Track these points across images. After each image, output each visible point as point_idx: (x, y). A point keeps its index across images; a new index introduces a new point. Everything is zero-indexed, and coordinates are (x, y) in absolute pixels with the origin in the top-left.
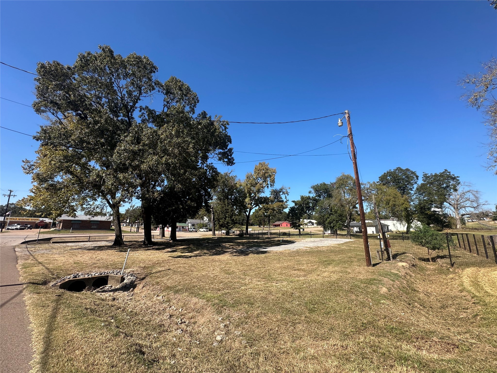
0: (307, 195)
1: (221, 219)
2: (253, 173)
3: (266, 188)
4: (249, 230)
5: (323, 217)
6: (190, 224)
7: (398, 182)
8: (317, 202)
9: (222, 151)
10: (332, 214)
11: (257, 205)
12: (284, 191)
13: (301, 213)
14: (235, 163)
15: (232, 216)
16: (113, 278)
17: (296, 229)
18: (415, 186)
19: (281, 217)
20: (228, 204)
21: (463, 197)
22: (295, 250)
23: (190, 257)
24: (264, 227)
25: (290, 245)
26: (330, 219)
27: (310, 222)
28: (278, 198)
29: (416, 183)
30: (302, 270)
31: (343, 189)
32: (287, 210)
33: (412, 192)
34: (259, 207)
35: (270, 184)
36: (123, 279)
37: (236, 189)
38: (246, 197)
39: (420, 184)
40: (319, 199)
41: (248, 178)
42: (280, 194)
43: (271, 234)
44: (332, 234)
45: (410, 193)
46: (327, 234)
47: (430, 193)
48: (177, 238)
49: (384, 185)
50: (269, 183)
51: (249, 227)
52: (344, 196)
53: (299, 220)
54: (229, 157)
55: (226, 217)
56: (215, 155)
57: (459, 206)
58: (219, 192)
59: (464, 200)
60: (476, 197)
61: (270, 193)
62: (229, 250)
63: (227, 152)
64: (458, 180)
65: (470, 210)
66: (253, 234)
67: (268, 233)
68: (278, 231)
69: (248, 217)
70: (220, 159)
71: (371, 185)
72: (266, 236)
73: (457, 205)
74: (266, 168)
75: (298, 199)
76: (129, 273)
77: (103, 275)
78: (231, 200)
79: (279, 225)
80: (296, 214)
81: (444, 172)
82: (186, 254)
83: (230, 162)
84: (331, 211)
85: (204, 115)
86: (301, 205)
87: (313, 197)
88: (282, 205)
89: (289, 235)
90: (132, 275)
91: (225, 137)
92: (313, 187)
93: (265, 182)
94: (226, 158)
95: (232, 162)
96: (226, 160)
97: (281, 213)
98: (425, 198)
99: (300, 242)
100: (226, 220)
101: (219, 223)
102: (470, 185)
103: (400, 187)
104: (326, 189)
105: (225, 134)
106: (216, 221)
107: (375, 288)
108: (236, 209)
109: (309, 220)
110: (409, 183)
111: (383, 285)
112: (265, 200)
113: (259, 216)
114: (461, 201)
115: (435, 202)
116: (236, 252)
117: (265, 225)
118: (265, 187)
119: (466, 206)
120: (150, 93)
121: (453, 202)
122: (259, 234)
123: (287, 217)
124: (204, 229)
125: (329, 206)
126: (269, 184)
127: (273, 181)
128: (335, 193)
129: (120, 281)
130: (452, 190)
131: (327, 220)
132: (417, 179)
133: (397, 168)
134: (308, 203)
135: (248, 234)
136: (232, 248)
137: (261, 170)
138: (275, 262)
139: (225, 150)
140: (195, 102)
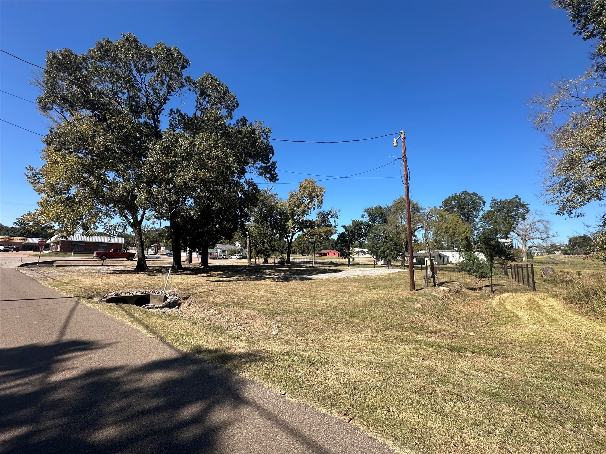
0: (359, 219)
1: (259, 244)
2: (298, 191)
3: (312, 210)
4: (291, 258)
5: (376, 245)
6: (219, 250)
7: (463, 208)
8: (370, 228)
9: (264, 165)
10: (387, 242)
11: (301, 229)
12: (332, 213)
13: (351, 240)
14: (278, 179)
15: (272, 241)
16: (155, 297)
17: (345, 258)
18: (481, 213)
19: (328, 244)
20: (267, 227)
21: (533, 227)
22: (342, 277)
23: (230, 281)
24: (307, 255)
25: (337, 273)
26: (384, 247)
27: (361, 252)
28: (325, 222)
29: (482, 209)
30: (348, 293)
31: (400, 214)
32: (335, 237)
33: (477, 220)
34: (303, 231)
35: (318, 206)
36: (166, 299)
37: (277, 210)
38: (288, 220)
39: (486, 211)
40: (373, 225)
41: (291, 197)
42: (329, 217)
43: (316, 263)
44: (385, 265)
45: (475, 221)
46: (380, 265)
47: (496, 222)
48: (209, 265)
49: (446, 210)
50: (316, 203)
51: (290, 255)
52: (401, 222)
53: (349, 248)
54: (272, 172)
55: (264, 242)
56: (256, 170)
57: (527, 237)
58: (257, 213)
59: (533, 230)
60: (546, 228)
61: (317, 216)
62: (271, 276)
63: (269, 166)
64: (528, 208)
65: (537, 242)
66: (295, 263)
67: (312, 262)
68: (324, 261)
69: (290, 243)
70: (261, 174)
71: (432, 210)
72: (311, 265)
73: (526, 235)
74: (313, 186)
75: (349, 223)
76: (170, 293)
77: (144, 294)
78: (271, 223)
79: (325, 254)
80: (346, 242)
81: (514, 198)
82: (224, 279)
83: (273, 178)
84: (386, 238)
85: (244, 121)
86: (352, 231)
87: (366, 222)
88: (330, 230)
89: (337, 264)
90: (174, 295)
91: (267, 148)
92: (367, 211)
93: (312, 202)
94: (268, 174)
95: (276, 178)
96: (268, 176)
97: (328, 239)
98: (490, 227)
99: (348, 271)
100: (264, 245)
101: (255, 249)
102: (542, 213)
103: (465, 214)
104: (381, 213)
105: (267, 144)
106: (253, 246)
107: (410, 304)
108: (277, 233)
109: (360, 249)
110: (475, 210)
111: (419, 302)
112: (310, 224)
113: (302, 243)
114: (530, 232)
115: (500, 231)
116: (278, 278)
117: (309, 253)
118: (311, 208)
119: (535, 237)
120: (180, 92)
121: (522, 232)
122: (303, 262)
123: (335, 245)
124: (236, 256)
125: (384, 232)
126: (316, 205)
127: (321, 202)
128: (390, 218)
129: (163, 300)
130: (520, 219)
131: (380, 248)
132: (484, 205)
133: (464, 192)
134: (360, 229)
135: (289, 262)
136: (274, 274)
137: (307, 188)
138: (320, 286)
139: (267, 164)
140: (234, 107)
